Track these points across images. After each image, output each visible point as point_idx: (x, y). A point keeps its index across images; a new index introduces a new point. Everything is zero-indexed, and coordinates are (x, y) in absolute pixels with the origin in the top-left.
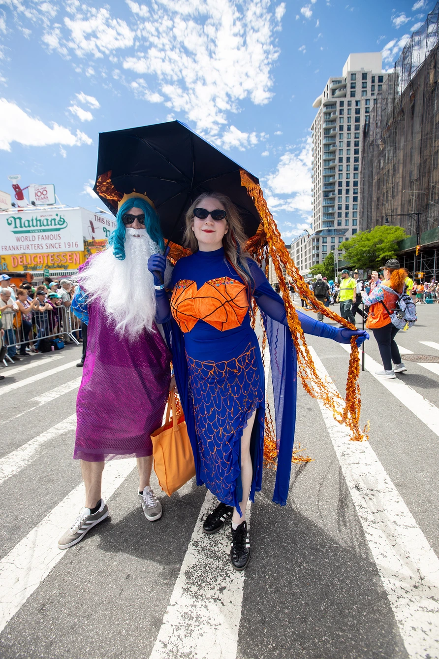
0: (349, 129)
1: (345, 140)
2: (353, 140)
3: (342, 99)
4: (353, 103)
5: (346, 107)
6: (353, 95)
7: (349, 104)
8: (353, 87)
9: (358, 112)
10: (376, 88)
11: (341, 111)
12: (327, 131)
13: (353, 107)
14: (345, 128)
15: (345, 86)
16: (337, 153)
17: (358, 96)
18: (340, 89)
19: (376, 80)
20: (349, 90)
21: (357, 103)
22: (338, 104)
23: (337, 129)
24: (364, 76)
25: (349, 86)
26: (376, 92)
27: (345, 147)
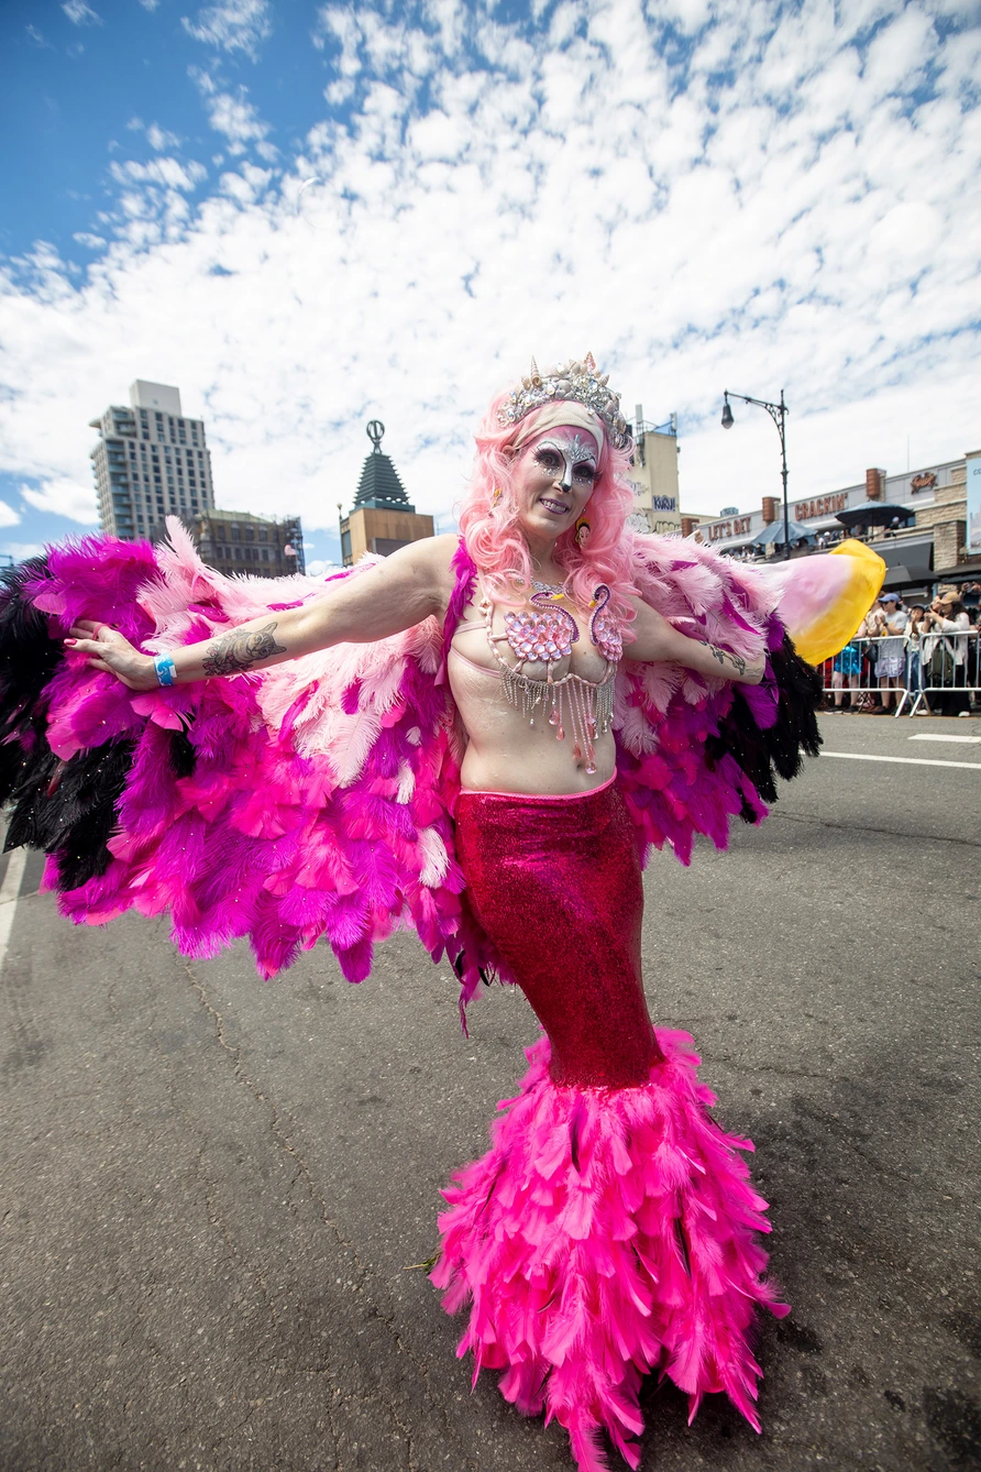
0: (147, 479)
1: (143, 493)
2: (154, 495)
3: (132, 440)
4: (149, 448)
5: (138, 451)
6: (146, 436)
7: (143, 448)
8: (145, 426)
9: (155, 459)
10: (177, 433)
11: (133, 456)
12: (114, 476)
13: (149, 452)
14: (141, 478)
15: (133, 423)
16: (134, 508)
17: (154, 439)
18: (126, 423)
19: (176, 423)
20: (140, 431)
21: (154, 448)
22: (127, 445)
23: (130, 477)
24: (159, 416)
25: (139, 424)
26: (178, 438)
27: (144, 502)
